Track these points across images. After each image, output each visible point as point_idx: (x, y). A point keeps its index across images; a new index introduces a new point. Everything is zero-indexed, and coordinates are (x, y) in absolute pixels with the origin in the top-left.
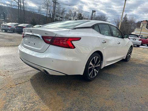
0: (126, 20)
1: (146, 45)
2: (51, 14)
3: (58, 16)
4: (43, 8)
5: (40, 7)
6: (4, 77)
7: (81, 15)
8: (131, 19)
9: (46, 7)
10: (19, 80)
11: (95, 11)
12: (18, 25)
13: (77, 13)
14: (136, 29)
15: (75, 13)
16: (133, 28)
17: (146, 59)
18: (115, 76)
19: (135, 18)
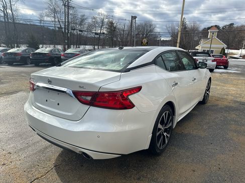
0: (185, 28)
1: (222, 67)
2: (63, 26)
3: (75, 29)
4: (48, 16)
5: (41, 16)
6: (4, 167)
7: (112, 23)
8: (192, 24)
9: (52, 15)
10: (34, 169)
11: (135, 17)
12: (7, 50)
13: (106, 20)
14: (202, 41)
15: (103, 22)
16: (196, 39)
17: (231, 96)
18: (195, 136)
19: (198, 23)
